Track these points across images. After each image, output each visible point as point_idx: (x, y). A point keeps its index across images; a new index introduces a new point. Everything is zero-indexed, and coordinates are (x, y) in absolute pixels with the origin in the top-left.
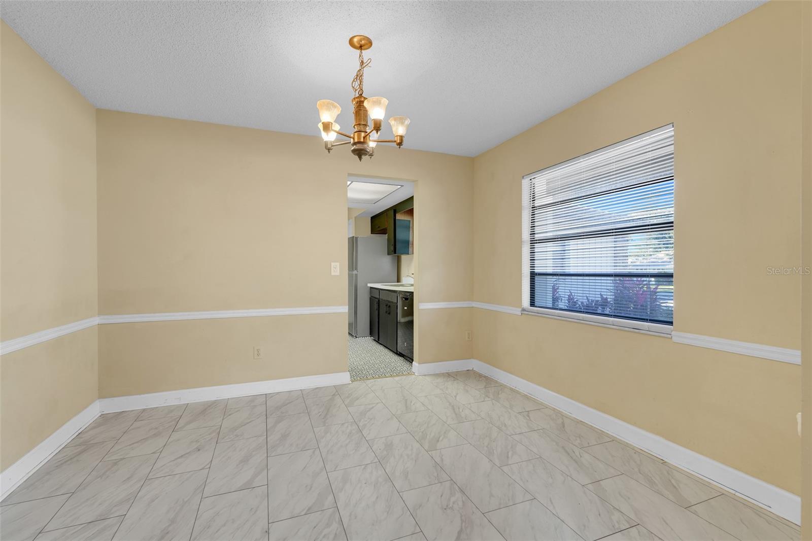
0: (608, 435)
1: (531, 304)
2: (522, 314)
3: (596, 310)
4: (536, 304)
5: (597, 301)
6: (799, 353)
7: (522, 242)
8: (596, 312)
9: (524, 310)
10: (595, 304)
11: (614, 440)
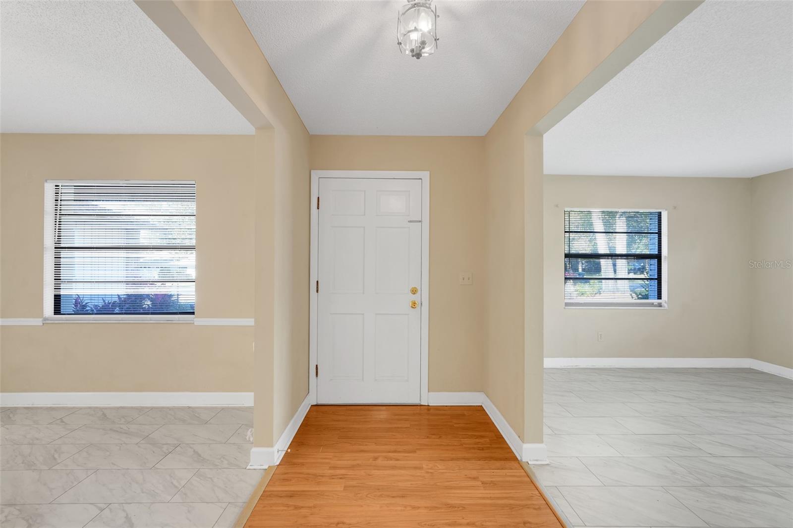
0: (147, 408)
1: (54, 313)
2: (43, 324)
3: (114, 311)
4: (62, 311)
5: (115, 302)
6: (253, 320)
7: (43, 248)
8: (113, 312)
9: (46, 319)
10: (112, 306)
11: (152, 408)
